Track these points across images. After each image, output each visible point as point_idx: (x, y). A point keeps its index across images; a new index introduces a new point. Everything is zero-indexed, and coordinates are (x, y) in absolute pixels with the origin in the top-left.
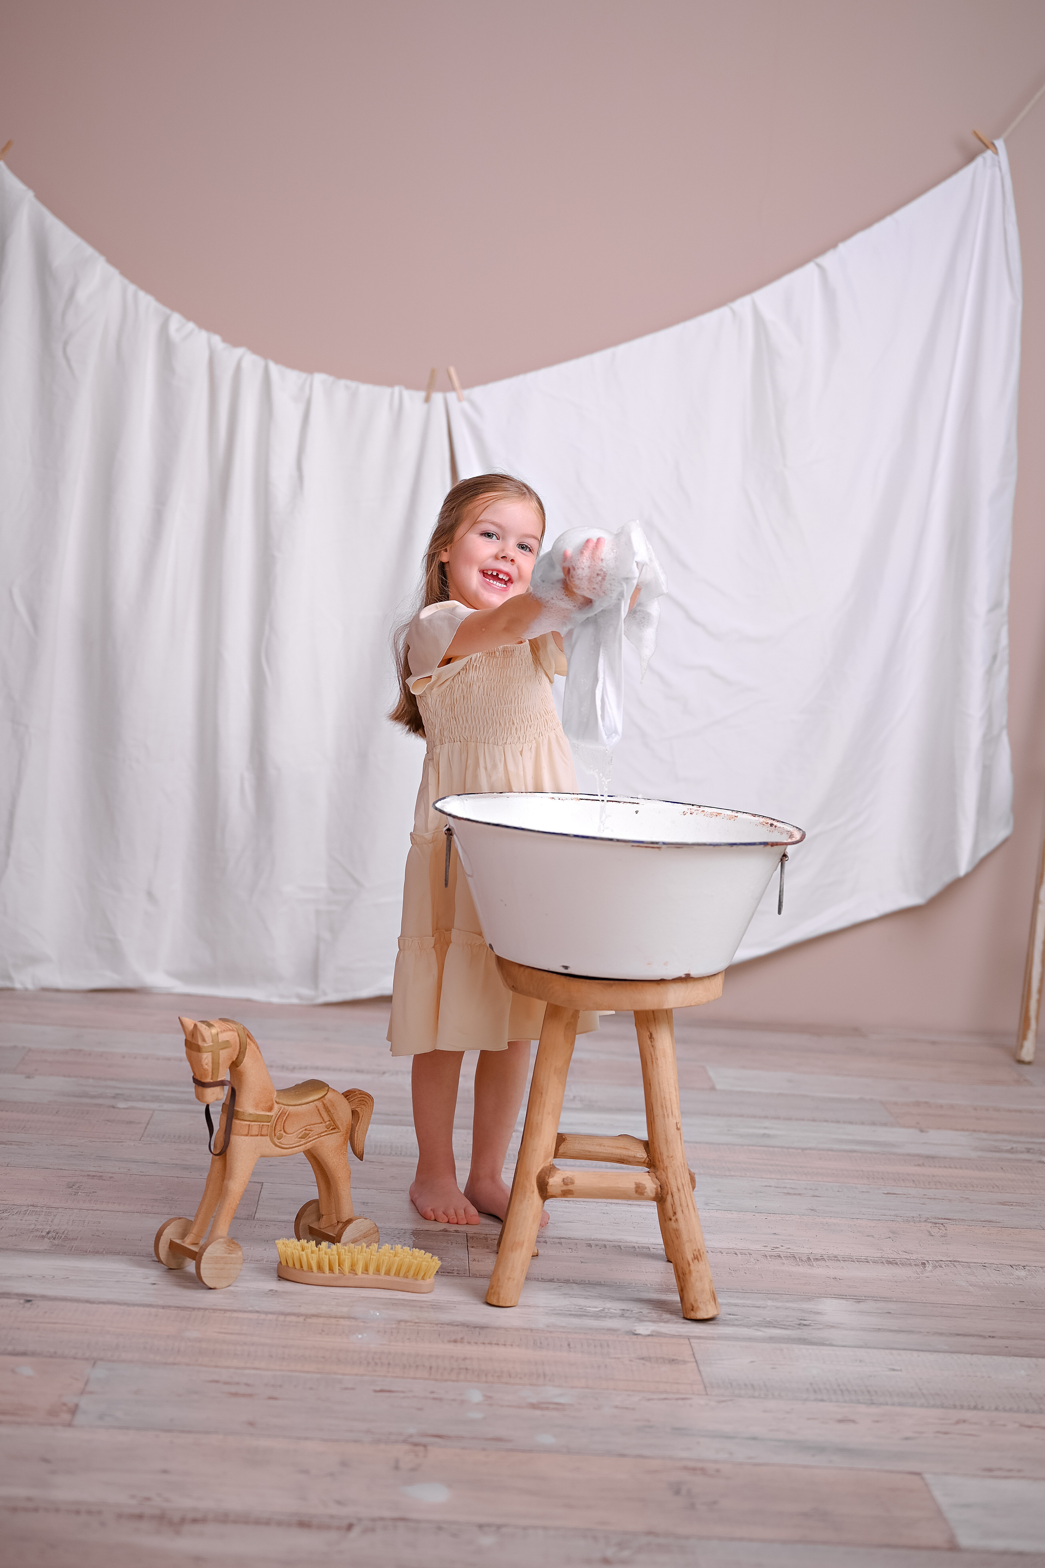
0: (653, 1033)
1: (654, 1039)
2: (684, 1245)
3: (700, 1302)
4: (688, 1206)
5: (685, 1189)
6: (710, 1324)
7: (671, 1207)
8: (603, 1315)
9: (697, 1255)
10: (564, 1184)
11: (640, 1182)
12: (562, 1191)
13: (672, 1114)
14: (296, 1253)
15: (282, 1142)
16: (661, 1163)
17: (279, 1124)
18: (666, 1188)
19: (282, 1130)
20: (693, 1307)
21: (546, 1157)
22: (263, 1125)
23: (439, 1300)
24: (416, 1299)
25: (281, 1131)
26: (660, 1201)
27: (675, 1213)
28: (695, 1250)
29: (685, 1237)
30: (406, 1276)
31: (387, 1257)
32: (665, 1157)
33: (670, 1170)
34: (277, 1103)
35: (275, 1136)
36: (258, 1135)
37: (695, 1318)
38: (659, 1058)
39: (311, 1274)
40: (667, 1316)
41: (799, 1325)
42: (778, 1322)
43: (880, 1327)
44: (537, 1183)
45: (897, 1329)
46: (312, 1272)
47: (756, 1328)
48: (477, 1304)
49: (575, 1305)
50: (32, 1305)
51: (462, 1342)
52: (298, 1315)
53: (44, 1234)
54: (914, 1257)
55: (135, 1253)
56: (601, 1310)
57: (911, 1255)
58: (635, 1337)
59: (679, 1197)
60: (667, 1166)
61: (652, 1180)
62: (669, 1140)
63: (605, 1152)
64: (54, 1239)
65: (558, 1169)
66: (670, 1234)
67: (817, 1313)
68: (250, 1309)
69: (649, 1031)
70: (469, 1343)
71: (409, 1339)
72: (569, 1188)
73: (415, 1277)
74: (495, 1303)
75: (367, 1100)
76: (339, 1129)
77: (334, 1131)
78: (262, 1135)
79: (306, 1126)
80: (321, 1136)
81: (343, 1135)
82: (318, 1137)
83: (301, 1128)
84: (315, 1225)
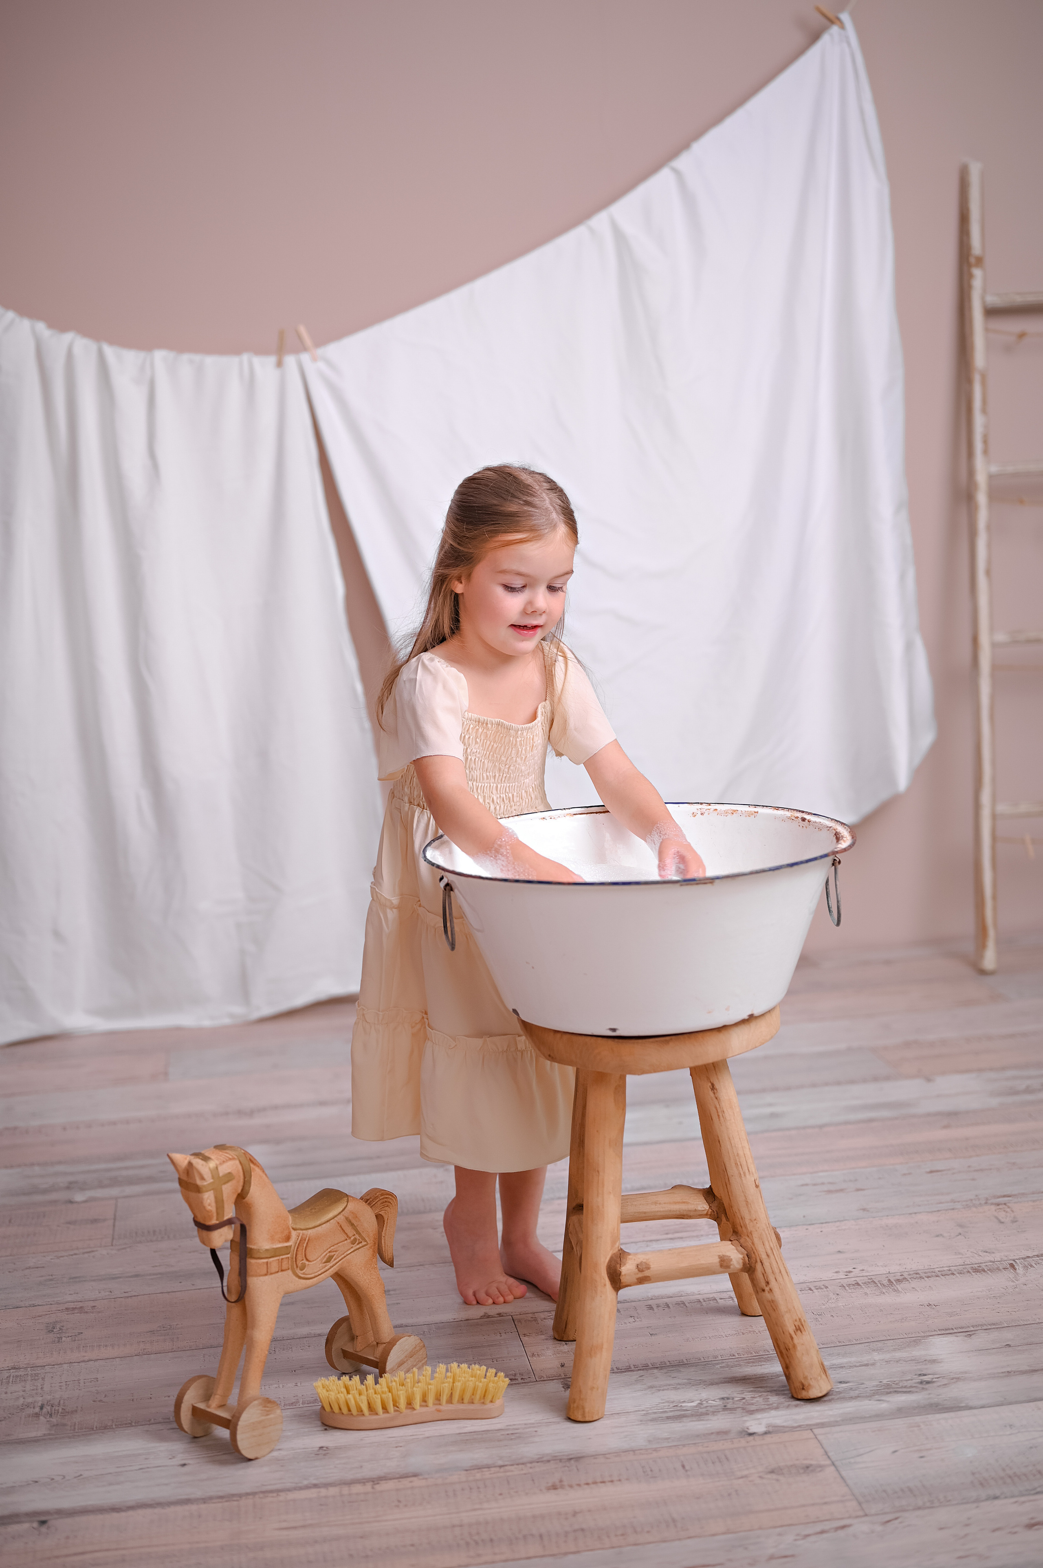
0: (715, 1083)
1: (716, 1090)
2: (783, 1317)
3: (811, 1379)
4: (780, 1272)
5: (774, 1253)
6: (825, 1401)
7: (762, 1276)
8: (704, 1410)
9: (799, 1326)
10: (639, 1271)
11: (724, 1254)
12: (637, 1279)
13: (749, 1171)
14: (342, 1397)
15: (306, 1273)
16: (744, 1229)
17: (299, 1253)
18: (753, 1256)
19: (304, 1258)
20: (803, 1385)
22: (282, 1259)
23: (514, 1425)
24: (489, 1429)
25: (303, 1260)
26: (749, 1271)
27: (768, 1283)
28: (796, 1321)
29: (782, 1307)
30: (472, 1402)
31: (446, 1385)
32: (747, 1222)
33: (754, 1236)
34: (294, 1229)
35: (297, 1267)
36: (278, 1272)
37: (808, 1398)
38: (725, 1110)
39: (362, 1418)
40: (774, 1399)
41: (921, 1383)
42: (897, 1384)
43: (1009, 1369)
44: (607, 1274)
45: (1028, 1368)
46: (363, 1415)
47: (877, 1397)
48: (558, 1423)
49: (668, 1402)
50: (48, 1528)
51: (562, 1487)
52: (362, 1481)
53: (37, 1410)
54: (997, 1257)
55: (150, 1420)
56: (699, 1403)
57: (993, 1255)
58: (751, 1438)
59: (770, 1264)
60: (751, 1232)
61: (737, 1249)
62: (749, 1201)
63: (662, 1210)
64: (51, 1415)
65: (629, 1254)
66: (765, 1307)
67: (934, 1361)
68: (305, 1482)
69: (711, 1082)
70: (571, 1486)
71: (501, 1494)
72: (645, 1275)
73: (482, 1401)
74: (580, 1419)
75: (390, 1201)
76: (366, 1241)
77: (360, 1245)
78: (282, 1271)
79: (330, 1248)
80: (347, 1255)
81: (370, 1248)
82: (345, 1257)
83: (325, 1252)
84: (349, 1348)
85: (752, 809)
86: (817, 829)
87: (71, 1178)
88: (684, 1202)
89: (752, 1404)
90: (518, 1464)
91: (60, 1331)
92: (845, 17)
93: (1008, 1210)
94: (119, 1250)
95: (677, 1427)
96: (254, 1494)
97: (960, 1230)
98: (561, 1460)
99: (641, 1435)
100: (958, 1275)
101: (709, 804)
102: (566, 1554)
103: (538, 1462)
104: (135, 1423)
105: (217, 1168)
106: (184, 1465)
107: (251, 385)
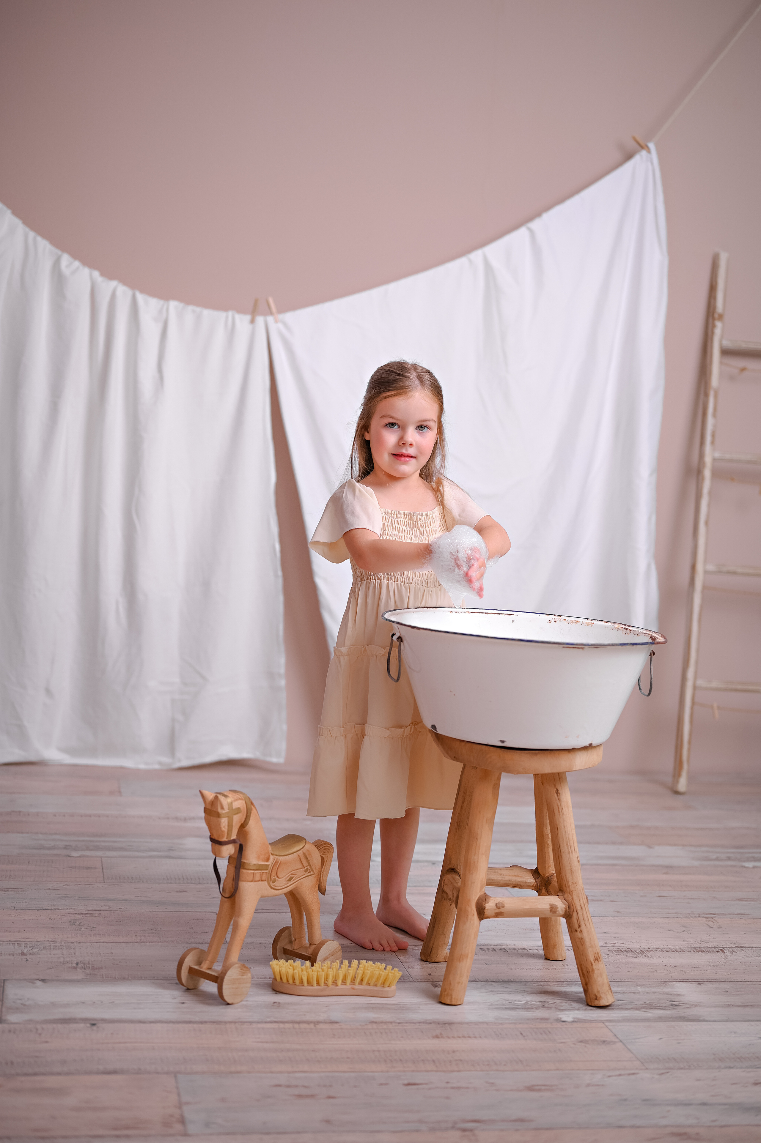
0: (559, 789)
1: (559, 794)
2: (587, 950)
3: (602, 993)
4: (588, 920)
5: (586, 907)
6: (610, 1009)
7: (576, 921)
8: (529, 1007)
9: (597, 957)
10: (497, 907)
11: (553, 903)
12: (495, 913)
13: (575, 850)
15: (276, 885)
16: (568, 889)
17: (274, 871)
18: (572, 907)
19: (276, 875)
20: (596, 997)
21: (482, 888)
22: (262, 873)
23: (404, 1003)
24: (388, 1003)
25: (275, 876)
26: (568, 917)
27: (580, 926)
28: (595, 953)
29: (588, 944)
30: (376, 985)
31: (359, 973)
32: (570, 884)
33: (574, 893)
34: (272, 854)
35: (271, 880)
36: (259, 881)
37: (599, 1005)
38: (564, 808)
39: (302, 987)
40: (575, 1005)
41: (670, 1005)
42: (656, 1004)
43: (729, 1004)
44: (476, 908)
46: (303, 985)
47: (643, 1010)
48: (433, 1004)
49: (505, 1000)
50: (98, 1027)
51: (442, 1037)
52: (308, 1022)
53: (74, 965)
54: (712, 945)
55: (154, 977)
56: (526, 1003)
57: (708, 944)
58: (564, 1023)
59: (582, 914)
60: (572, 891)
61: (562, 901)
62: (573, 870)
63: (504, 879)
64: (85, 969)
65: (491, 897)
66: (576, 942)
67: (678, 995)
68: (268, 1020)
69: (556, 788)
70: (448, 1037)
71: (402, 1037)
72: (501, 911)
73: (383, 985)
74: (448, 1002)
75: (330, 849)
76: (313, 872)
77: (310, 874)
78: (262, 881)
79: (292, 871)
80: (301, 879)
81: (316, 876)
82: (300, 880)
83: (288, 873)
84: (289, 947)
85: (589, 621)
86: (636, 635)
87: (67, 843)
88: (519, 876)
89: (562, 1006)
90: (410, 1023)
91: (80, 925)
92: (651, 146)
93: (715, 921)
94: (110, 885)
95: (513, 1013)
96: (235, 1022)
97: (684, 929)
98: (439, 1023)
99: (491, 1016)
100: (687, 952)
101: (560, 616)
102: (452, 1071)
103: (423, 1023)
104: (144, 978)
105: (232, 803)
106: (183, 1003)
107: (231, 333)
